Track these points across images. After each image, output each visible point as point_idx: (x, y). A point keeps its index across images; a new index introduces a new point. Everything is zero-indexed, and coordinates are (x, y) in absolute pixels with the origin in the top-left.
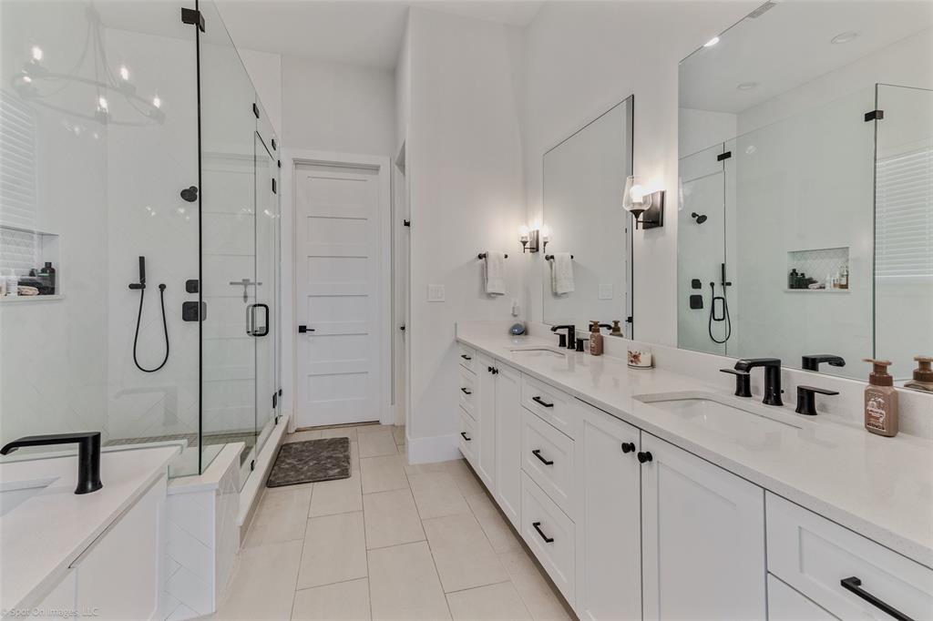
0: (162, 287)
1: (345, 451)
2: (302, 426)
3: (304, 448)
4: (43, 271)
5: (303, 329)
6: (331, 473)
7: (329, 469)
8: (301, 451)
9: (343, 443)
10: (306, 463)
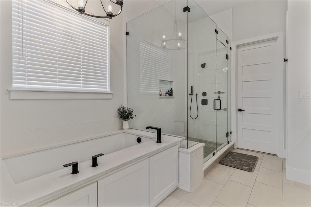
0: (197, 94)
1: (254, 162)
2: (240, 147)
3: (237, 155)
4: (170, 91)
5: (240, 110)
6: (244, 167)
7: (244, 166)
8: (236, 156)
9: (255, 159)
10: (236, 160)
